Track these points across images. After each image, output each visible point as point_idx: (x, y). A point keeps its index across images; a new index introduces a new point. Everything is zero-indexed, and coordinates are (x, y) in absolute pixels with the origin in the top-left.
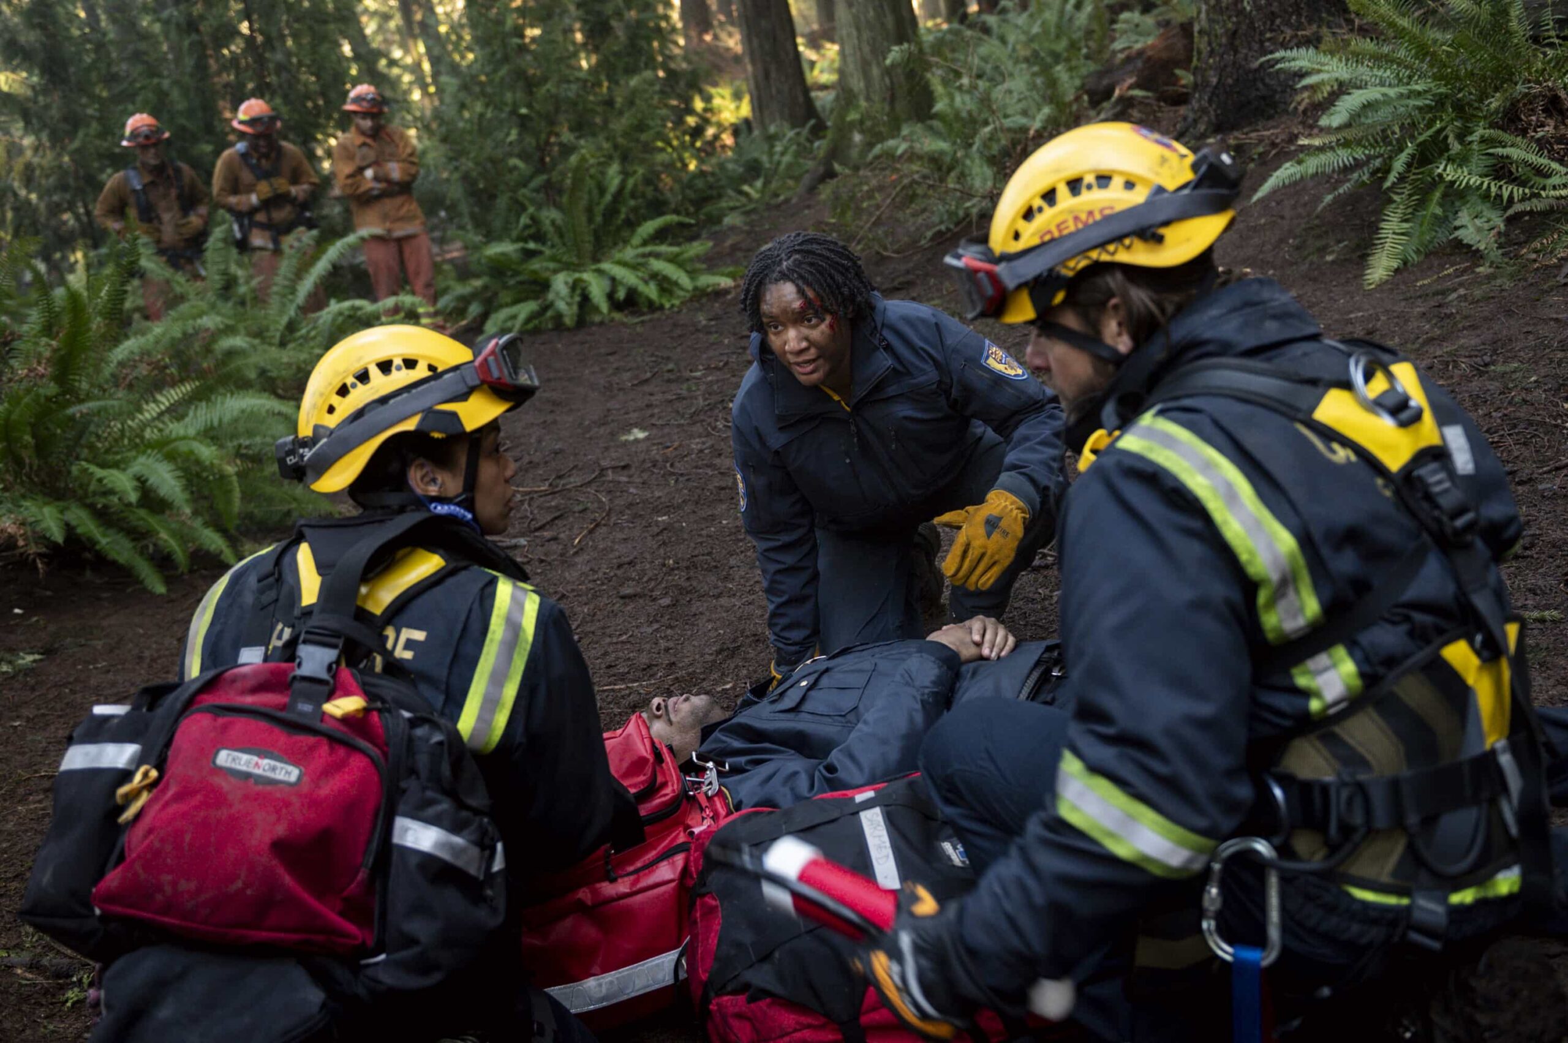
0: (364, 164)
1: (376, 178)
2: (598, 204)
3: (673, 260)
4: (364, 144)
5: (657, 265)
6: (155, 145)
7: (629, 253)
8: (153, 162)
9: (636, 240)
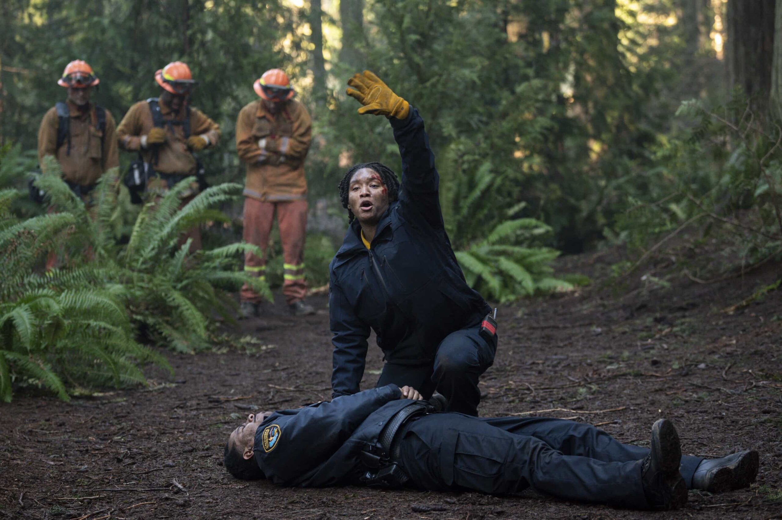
0: (259, 134)
1: (267, 148)
2: (466, 197)
3: (520, 261)
4: (263, 118)
5: (506, 264)
6: (85, 89)
7: (483, 248)
8: (79, 102)
9: (493, 237)
